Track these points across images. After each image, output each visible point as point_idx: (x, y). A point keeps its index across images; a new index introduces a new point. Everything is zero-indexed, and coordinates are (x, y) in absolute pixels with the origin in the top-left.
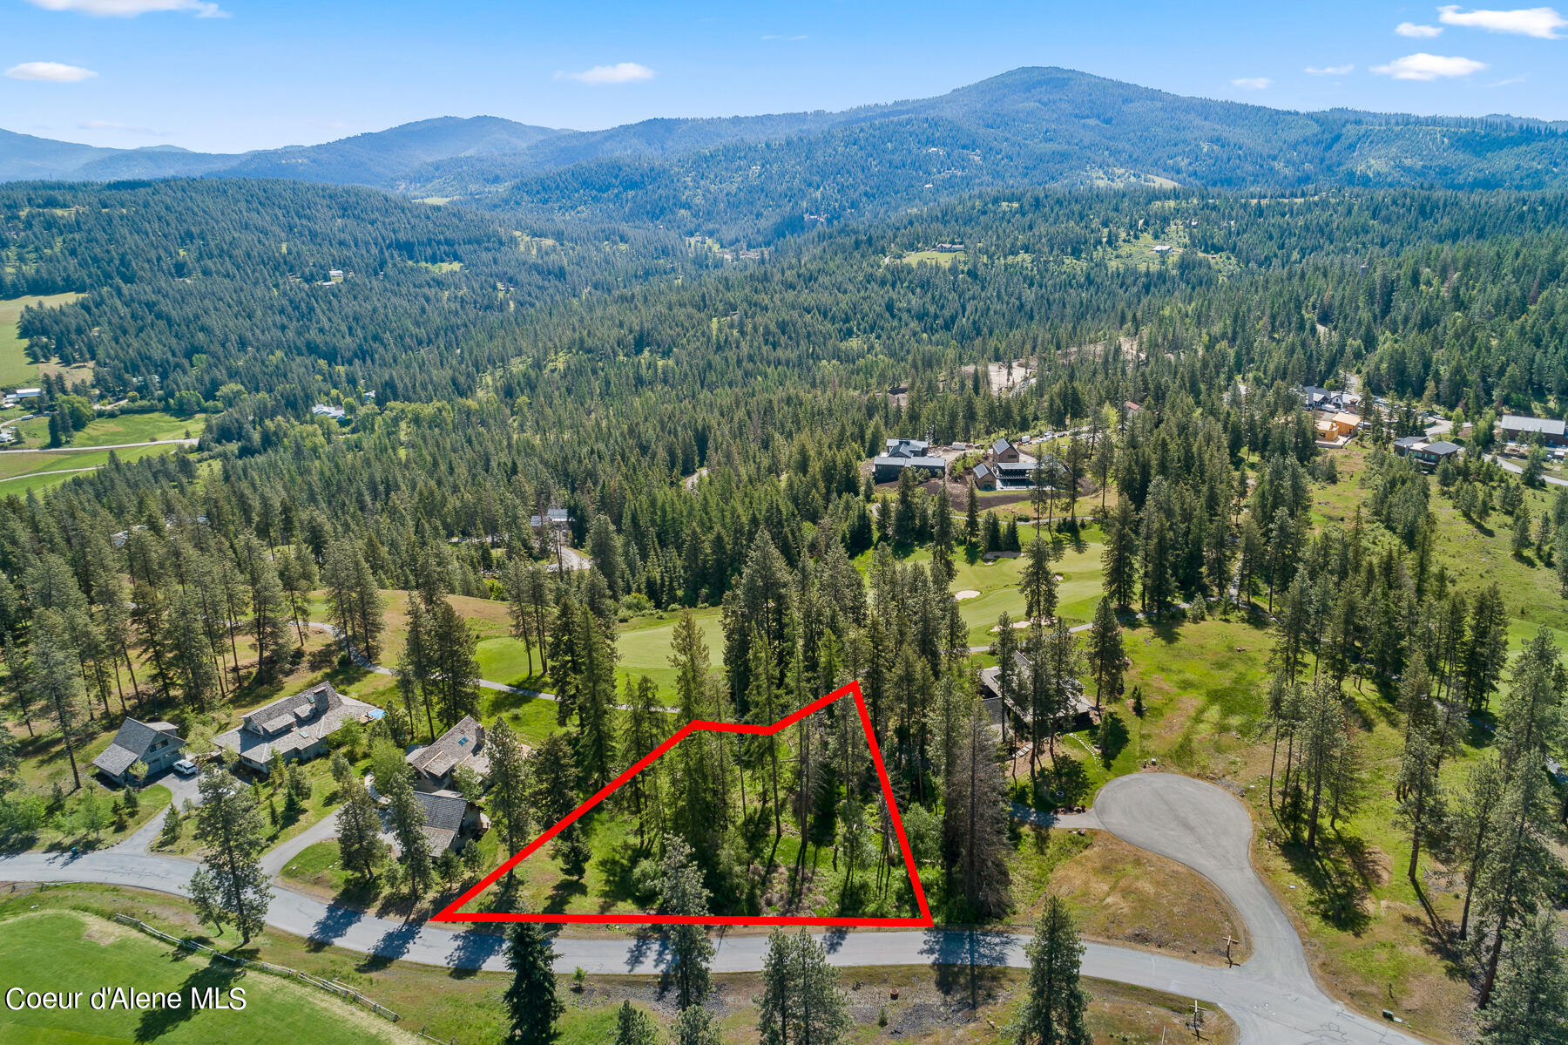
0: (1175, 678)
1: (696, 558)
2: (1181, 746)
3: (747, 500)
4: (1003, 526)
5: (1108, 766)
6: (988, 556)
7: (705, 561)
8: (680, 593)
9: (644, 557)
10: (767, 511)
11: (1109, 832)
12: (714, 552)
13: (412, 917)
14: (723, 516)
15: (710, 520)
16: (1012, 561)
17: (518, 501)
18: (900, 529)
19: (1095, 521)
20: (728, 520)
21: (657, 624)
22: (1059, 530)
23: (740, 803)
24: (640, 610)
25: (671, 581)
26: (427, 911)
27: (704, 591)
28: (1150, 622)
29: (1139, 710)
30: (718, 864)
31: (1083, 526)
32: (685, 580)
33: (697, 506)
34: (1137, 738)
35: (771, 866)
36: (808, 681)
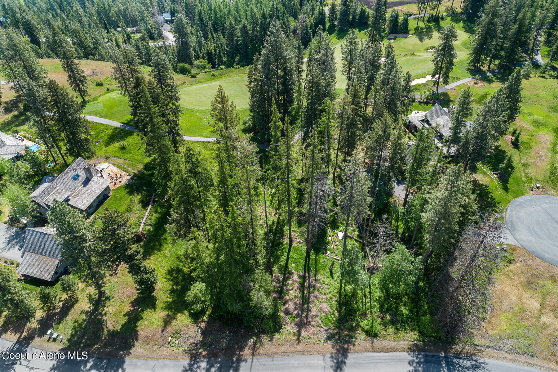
0: (529, 118)
1: (233, 39)
2: (552, 173)
3: (259, 5)
4: (401, 18)
5: (506, 189)
6: (390, 36)
7: (237, 41)
8: (224, 59)
9: (206, 38)
10: (271, 11)
11: (523, 248)
12: (242, 35)
13: (24, 334)
14: (246, 14)
15: (240, 17)
16: (405, 40)
17: (143, 8)
18: (341, 21)
19: (449, 15)
20: (249, 17)
21: (211, 79)
22: (429, 21)
23: (263, 216)
24: (204, 69)
25: (220, 52)
26: (35, 329)
27: (237, 58)
28: (497, 78)
29: (516, 144)
30: (251, 300)
31: (442, 18)
32: (227, 51)
33: (232, 9)
34: (520, 166)
35: (286, 273)
36: (321, 151)
